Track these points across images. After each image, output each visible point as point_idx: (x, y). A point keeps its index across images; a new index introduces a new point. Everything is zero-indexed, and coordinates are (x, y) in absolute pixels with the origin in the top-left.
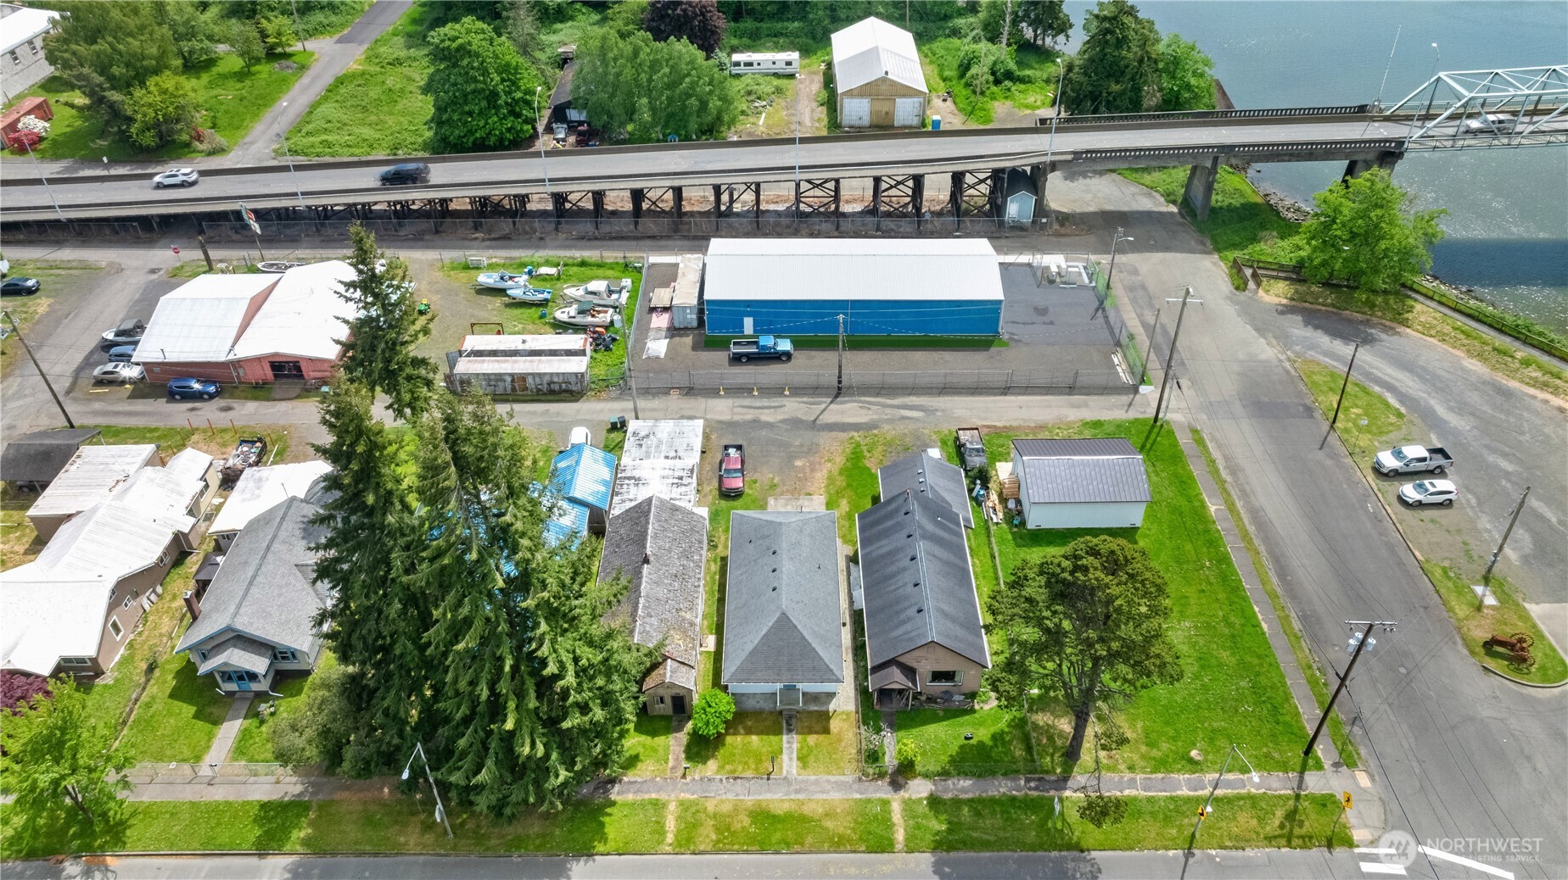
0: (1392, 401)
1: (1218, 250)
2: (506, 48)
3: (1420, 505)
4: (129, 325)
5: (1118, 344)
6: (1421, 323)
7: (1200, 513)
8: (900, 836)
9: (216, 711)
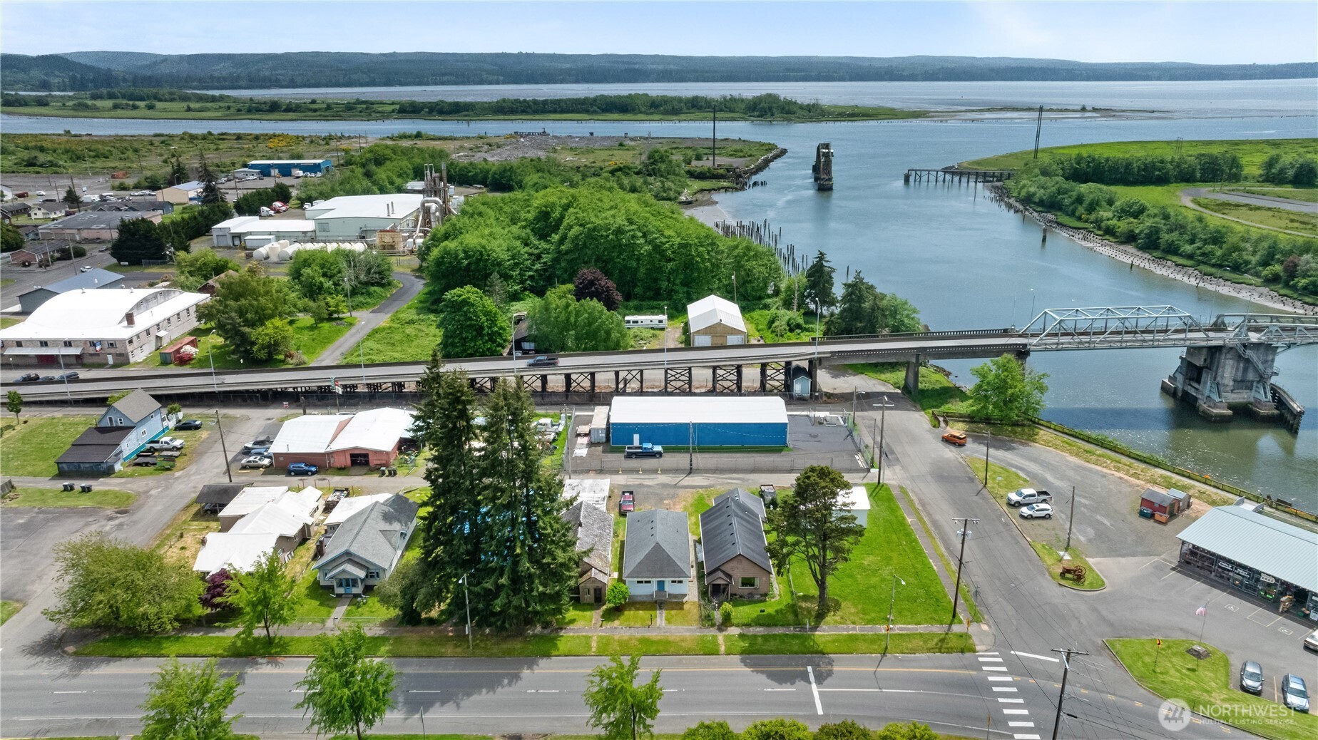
0: (1022, 474)
1: (924, 409)
2: (489, 303)
3: (1031, 517)
4: (262, 438)
5: (860, 451)
6: (1043, 440)
7: (902, 523)
8: (723, 648)
9: (331, 603)
